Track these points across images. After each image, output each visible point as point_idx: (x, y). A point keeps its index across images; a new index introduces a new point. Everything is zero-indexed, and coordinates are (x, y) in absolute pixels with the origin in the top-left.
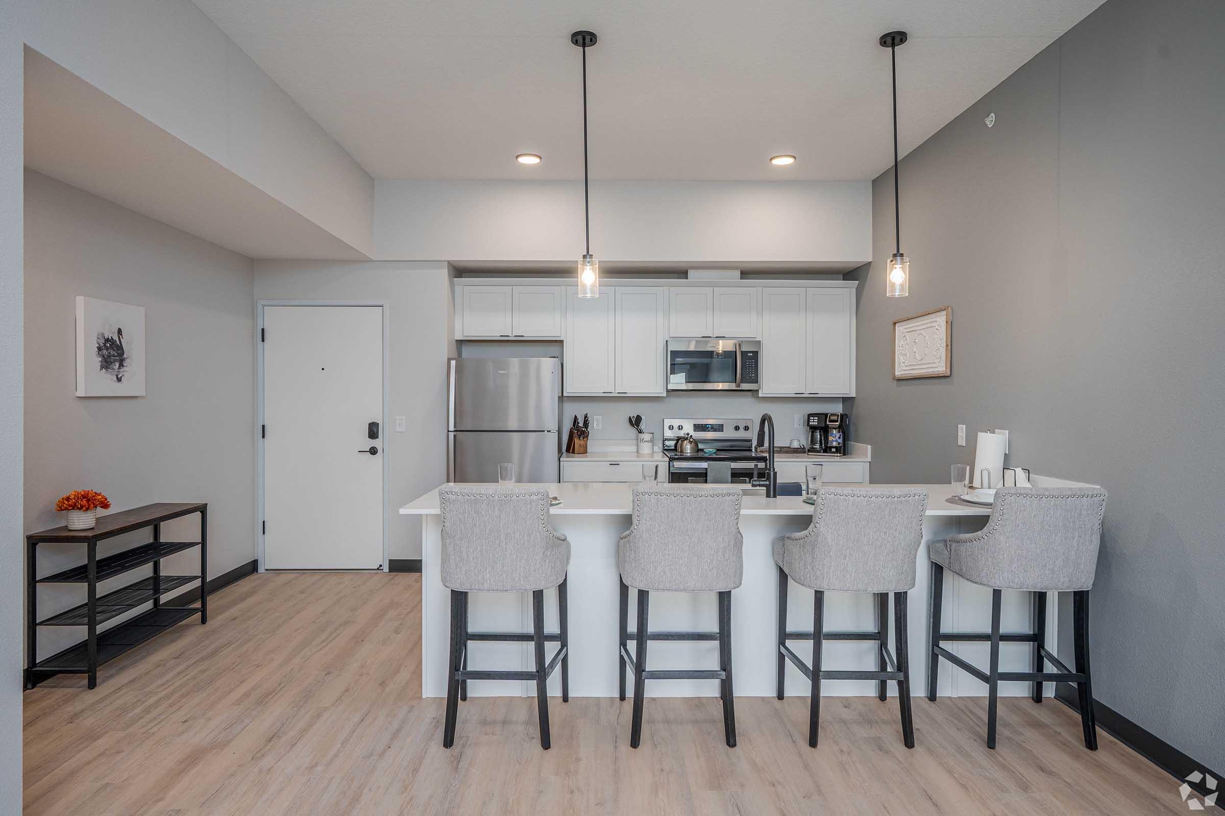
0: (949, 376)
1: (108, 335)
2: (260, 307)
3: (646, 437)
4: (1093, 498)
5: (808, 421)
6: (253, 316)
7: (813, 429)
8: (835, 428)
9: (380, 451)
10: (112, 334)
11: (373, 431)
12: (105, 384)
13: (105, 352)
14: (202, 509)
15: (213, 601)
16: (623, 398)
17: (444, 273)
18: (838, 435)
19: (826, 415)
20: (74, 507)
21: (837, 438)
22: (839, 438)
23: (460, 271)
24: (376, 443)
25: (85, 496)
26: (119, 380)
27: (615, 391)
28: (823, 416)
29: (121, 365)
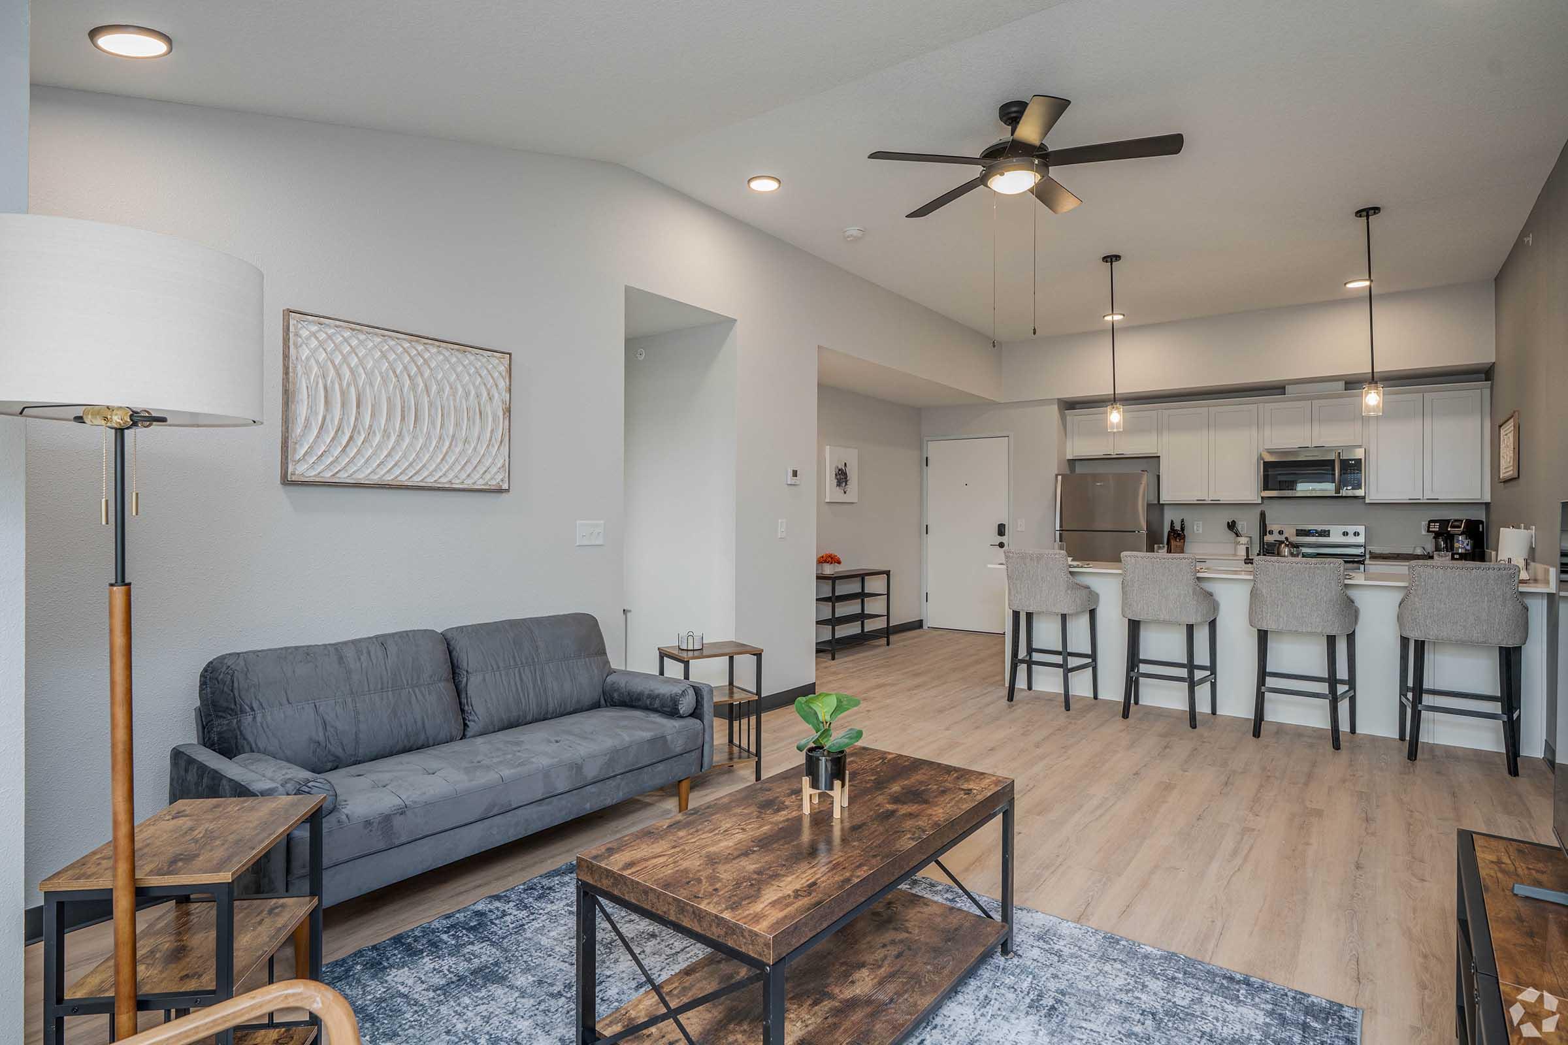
0: (1515, 478)
1: (840, 467)
2: (925, 442)
3: (1243, 540)
4: (1501, 571)
5: (1429, 527)
6: (921, 449)
7: (1437, 535)
8: (1460, 535)
9: (1006, 545)
10: (841, 466)
11: (1001, 530)
12: (839, 496)
13: (838, 477)
14: (888, 573)
15: (893, 638)
16: (1216, 505)
17: (1055, 408)
18: (1466, 542)
19: (1448, 521)
20: (826, 561)
21: (1465, 544)
22: (1468, 545)
23: (1070, 405)
24: (1004, 539)
25: (830, 556)
26: (845, 493)
27: (1209, 498)
28: (1444, 523)
29: (846, 484)
